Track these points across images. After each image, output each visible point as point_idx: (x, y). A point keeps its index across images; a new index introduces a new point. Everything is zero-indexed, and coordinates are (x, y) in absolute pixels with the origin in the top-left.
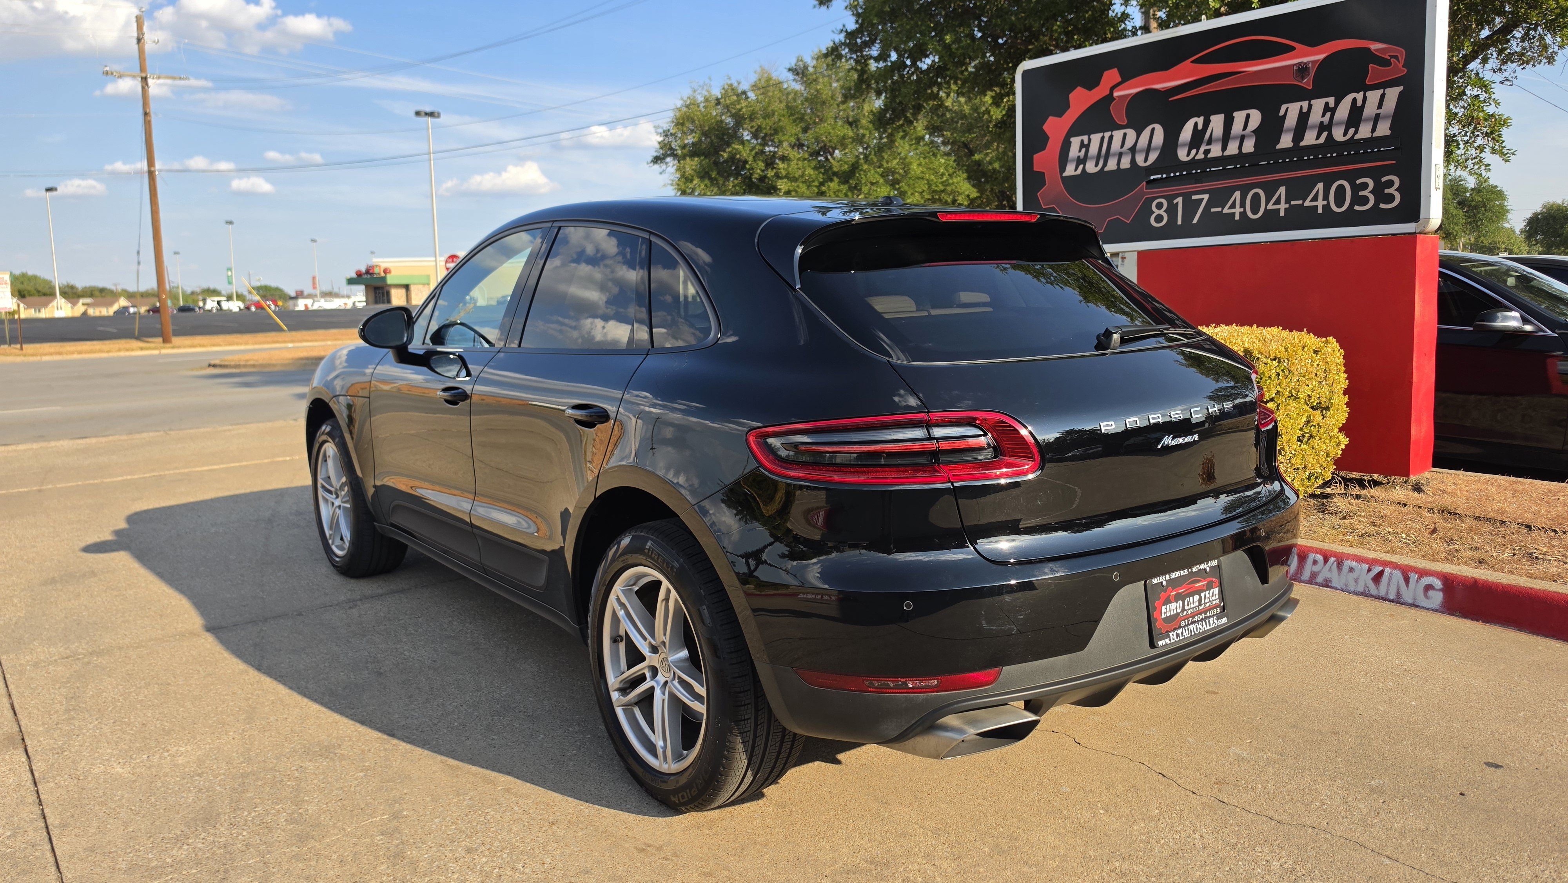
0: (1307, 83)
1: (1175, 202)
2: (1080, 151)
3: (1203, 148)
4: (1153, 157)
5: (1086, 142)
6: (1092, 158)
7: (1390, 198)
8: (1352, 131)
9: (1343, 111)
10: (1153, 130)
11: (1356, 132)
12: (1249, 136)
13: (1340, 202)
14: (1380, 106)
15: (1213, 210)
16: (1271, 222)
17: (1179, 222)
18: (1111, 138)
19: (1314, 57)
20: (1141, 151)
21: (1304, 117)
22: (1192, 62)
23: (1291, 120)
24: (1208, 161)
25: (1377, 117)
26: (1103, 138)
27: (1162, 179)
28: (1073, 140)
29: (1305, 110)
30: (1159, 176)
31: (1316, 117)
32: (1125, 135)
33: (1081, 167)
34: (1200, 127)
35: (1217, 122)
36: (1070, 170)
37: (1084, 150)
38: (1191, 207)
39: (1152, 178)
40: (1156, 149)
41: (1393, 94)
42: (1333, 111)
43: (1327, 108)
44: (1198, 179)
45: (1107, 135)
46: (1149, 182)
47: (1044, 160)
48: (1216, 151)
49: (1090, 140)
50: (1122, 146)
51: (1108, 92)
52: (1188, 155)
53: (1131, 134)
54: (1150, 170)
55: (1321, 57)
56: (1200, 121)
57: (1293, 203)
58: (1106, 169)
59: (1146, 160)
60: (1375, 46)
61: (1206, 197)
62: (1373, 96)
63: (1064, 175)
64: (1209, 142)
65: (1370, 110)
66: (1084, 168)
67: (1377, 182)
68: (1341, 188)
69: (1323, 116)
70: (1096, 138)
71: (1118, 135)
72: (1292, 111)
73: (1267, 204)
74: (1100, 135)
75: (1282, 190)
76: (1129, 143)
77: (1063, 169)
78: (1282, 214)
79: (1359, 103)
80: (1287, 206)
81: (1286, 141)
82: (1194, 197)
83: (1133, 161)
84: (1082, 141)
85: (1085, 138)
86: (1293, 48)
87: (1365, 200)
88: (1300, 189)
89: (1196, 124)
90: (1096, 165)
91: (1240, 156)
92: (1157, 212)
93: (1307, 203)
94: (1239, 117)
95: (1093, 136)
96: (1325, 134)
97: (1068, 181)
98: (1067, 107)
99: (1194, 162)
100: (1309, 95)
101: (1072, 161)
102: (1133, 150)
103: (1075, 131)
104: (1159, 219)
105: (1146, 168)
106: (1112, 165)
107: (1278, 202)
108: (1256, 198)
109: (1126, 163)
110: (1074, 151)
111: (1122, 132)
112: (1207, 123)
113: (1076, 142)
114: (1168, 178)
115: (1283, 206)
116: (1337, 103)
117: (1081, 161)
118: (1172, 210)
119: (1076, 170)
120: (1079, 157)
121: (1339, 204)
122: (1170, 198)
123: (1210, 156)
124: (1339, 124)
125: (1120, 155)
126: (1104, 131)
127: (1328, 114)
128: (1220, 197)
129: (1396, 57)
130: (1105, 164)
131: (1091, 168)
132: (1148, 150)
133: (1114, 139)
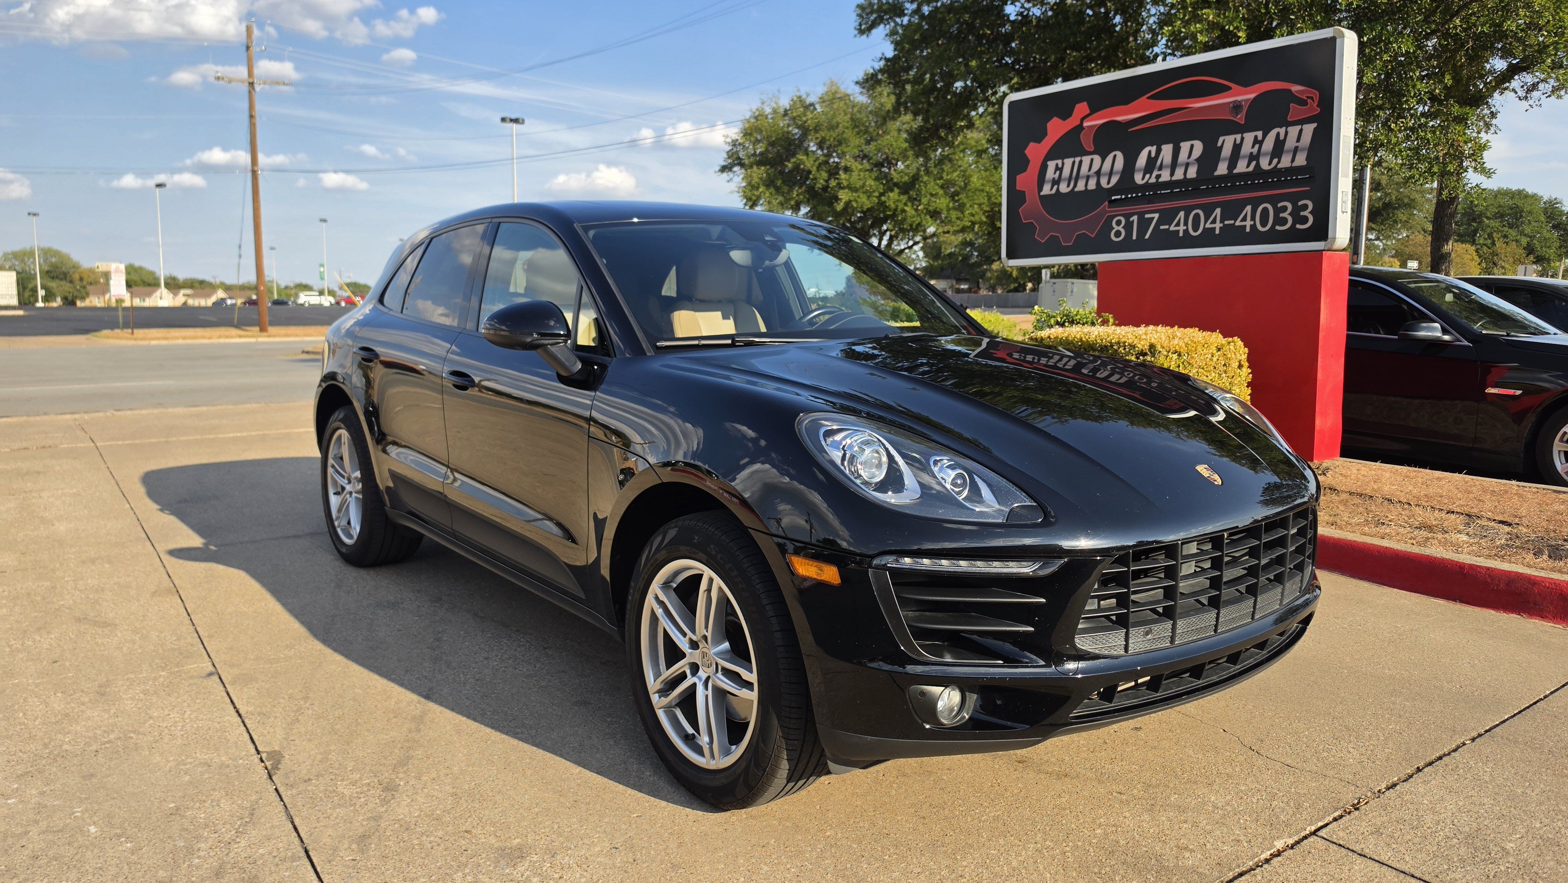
0: (1240, 118)
1: (1131, 219)
2: (1055, 173)
3: (1155, 173)
4: (1115, 180)
5: (1060, 166)
6: (1064, 180)
7: (1305, 220)
8: (1275, 161)
9: (1269, 144)
10: (1115, 156)
11: (1279, 162)
12: (1193, 164)
13: (1264, 223)
14: (1298, 140)
15: (1162, 227)
16: (1209, 238)
17: (1134, 237)
18: (1081, 162)
19: (1246, 96)
20: (1105, 175)
21: (1237, 148)
22: (1148, 98)
23: (1227, 151)
24: (1159, 185)
25: (1296, 150)
26: (1074, 163)
27: (1121, 199)
28: (1049, 163)
29: (1238, 142)
30: (1119, 197)
31: (1247, 148)
32: (1092, 160)
33: (1055, 187)
34: (1153, 155)
35: (1167, 150)
36: (1047, 190)
37: (1058, 172)
38: (1144, 224)
39: (1113, 198)
40: (1117, 173)
41: (1309, 129)
42: (1261, 143)
43: (1256, 141)
44: (1150, 200)
45: (1078, 159)
46: (1111, 202)
47: (1025, 181)
48: (1165, 176)
49: (1063, 164)
50: (1090, 170)
51: (1078, 123)
52: (1143, 179)
53: (1097, 159)
54: (1112, 191)
55: (1252, 96)
56: (1153, 149)
57: (1226, 222)
58: (1076, 189)
59: (1108, 183)
60: (1296, 88)
61: (1156, 216)
62: (1294, 131)
63: (1042, 193)
64: (1160, 169)
65: (1290, 143)
66: (1058, 189)
67: (1295, 205)
68: (1265, 210)
69: (1253, 147)
70: (1068, 162)
71: (1086, 160)
72: (1227, 142)
73: (1205, 223)
74: (1071, 160)
75: (1218, 211)
76: (1095, 167)
77: (1040, 188)
78: (1217, 232)
79: (1282, 137)
80: (1221, 225)
81: (1222, 169)
82: (1147, 216)
83: (1098, 183)
84: (1057, 165)
85: (1059, 162)
86: (1230, 88)
87: (1284, 221)
88: (1232, 211)
89: (1150, 152)
90: (1068, 186)
91: (1185, 182)
92: (1116, 228)
93: (1238, 223)
94: (1185, 146)
95: (1066, 161)
96: (1254, 163)
97: (1044, 199)
98: (1045, 134)
99: (1147, 186)
100: (1241, 129)
101: (1048, 181)
102: (1098, 173)
103: (1050, 156)
104: (1118, 234)
105: (1109, 190)
106: (1081, 186)
107: (1214, 222)
108: (1197, 217)
109: (1092, 185)
110: (1050, 174)
111: (1090, 157)
112: (1159, 151)
113: (1051, 165)
114: (1127, 198)
115: (1218, 225)
116: (1264, 136)
117: (1056, 182)
118: (1128, 227)
119: (1051, 189)
120: (1054, 178)
121: (1264, 224)
122: (1127, 217)
123: (1160, 180)
124: (1266, 154)
125: (1088, 177)
126: (1075, 156)
127: (1257, 146)
128: (1168, 216)
129: (1312, 98)
130: (1075, 185)
131: (1064, 188)
132: (1111, 174)
133: (1083, 164)
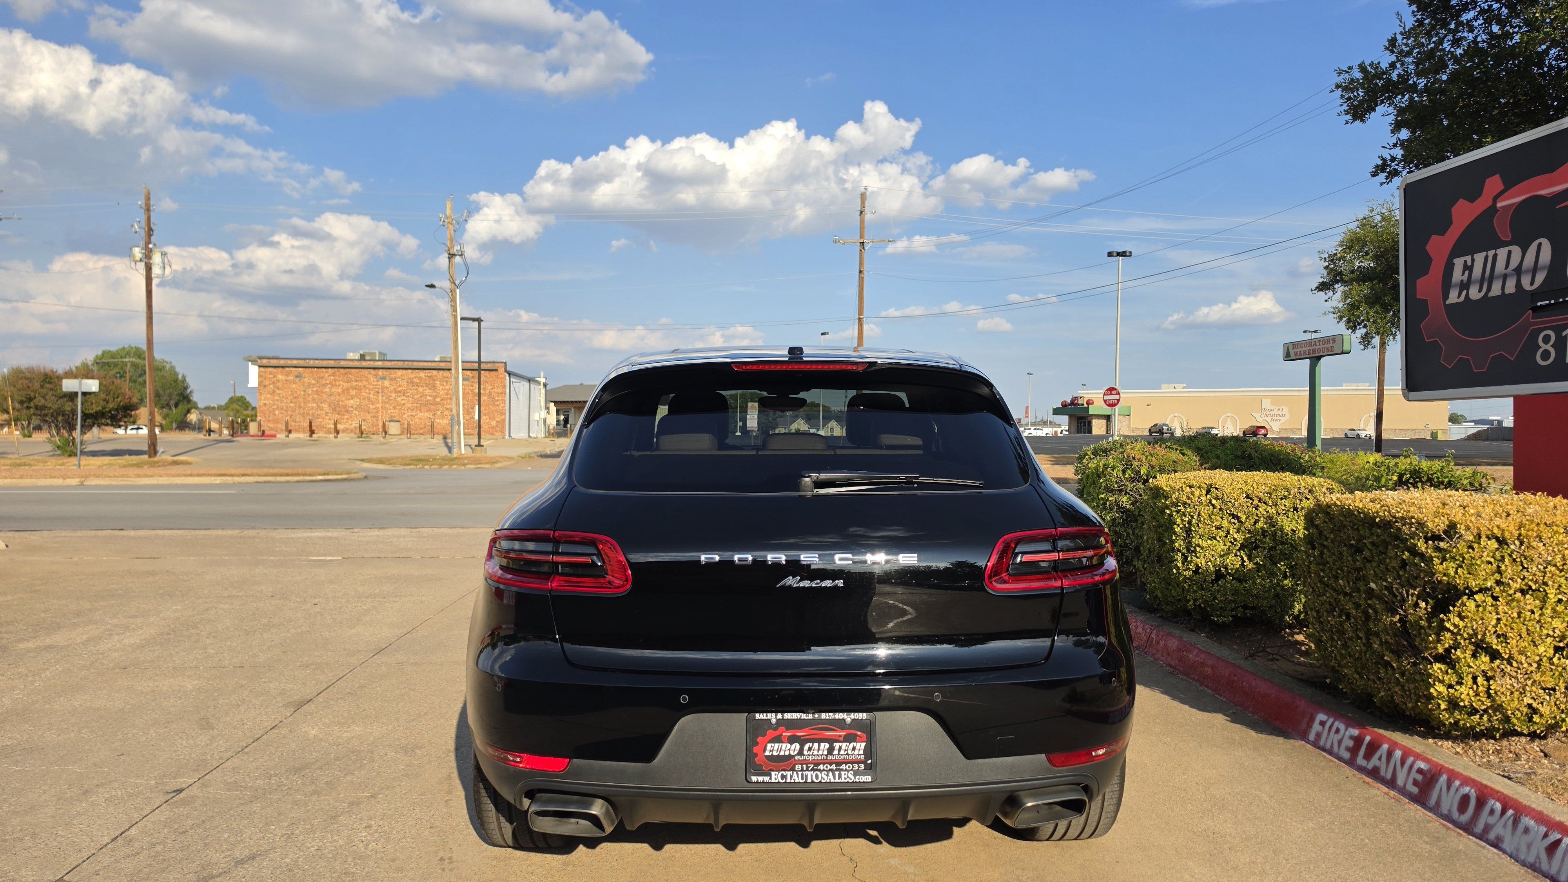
1: (1564, 333)
2: (1463, 274)
4: (1540, 278)
5: (1469, 264)
6: (1475, 282)
10: (1540, 245)
18: (1495, 257)
20: (1527, 271)
26: (1486, 257)
27: (1550, 304)
28: (1456, 261)
30: (1544, 302)
32: (1510, 252)
33: (1464, 293)
36: (1454, 297)
37: (1467, 272)
39: (1539, 304)
40: (1543, 268)
45: (1491, 253)
46: (1535, 309)
47: (1427, 285)
49: (1473, 260)
50: (1507, 266)
51: (1491, 202)
53: (1516, 251)
54: (1536, 295)
58: (1490, 295)
59: (1532, 284)
63: (1448, 302)
66: (1466, 294)
70: (1479, 258)
71: (1502, 253)
74: (1484, 254)
76: (1514, 264)
77: (1446, 296)
83: (1519, 284)
84: (1465, 262)
85: (1468, 258)
90: (1480, 291)
92: (1542, 345)
95: (1476, 256)
97: (1450, 309)
98: (1449, 223)
101: (1455, 286)
102: (1518, 271)
103: (1459, 250)
104: (1543, 353)
105: (1533, 292)
106: (1496, 290)
109: (1510, 287)
110: (1458, 275)
111: (1506, 250)
113: (1459, 263)
114: (1557, 303)
117: (1464, 286)
118: (1560, 344)
119: (1459, 297)
120: (1462, 281)
122: (1558, 330)
125: (1505, 277)
126: (1488, 248)
130: (1489, 289)
131: (1475, 293)
132: (1535, 270)
133: (1499, 257)
